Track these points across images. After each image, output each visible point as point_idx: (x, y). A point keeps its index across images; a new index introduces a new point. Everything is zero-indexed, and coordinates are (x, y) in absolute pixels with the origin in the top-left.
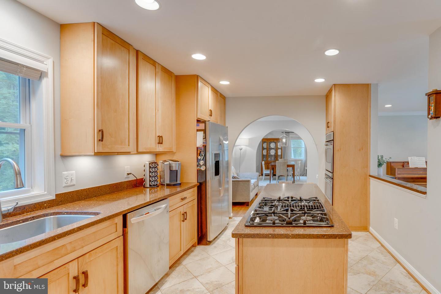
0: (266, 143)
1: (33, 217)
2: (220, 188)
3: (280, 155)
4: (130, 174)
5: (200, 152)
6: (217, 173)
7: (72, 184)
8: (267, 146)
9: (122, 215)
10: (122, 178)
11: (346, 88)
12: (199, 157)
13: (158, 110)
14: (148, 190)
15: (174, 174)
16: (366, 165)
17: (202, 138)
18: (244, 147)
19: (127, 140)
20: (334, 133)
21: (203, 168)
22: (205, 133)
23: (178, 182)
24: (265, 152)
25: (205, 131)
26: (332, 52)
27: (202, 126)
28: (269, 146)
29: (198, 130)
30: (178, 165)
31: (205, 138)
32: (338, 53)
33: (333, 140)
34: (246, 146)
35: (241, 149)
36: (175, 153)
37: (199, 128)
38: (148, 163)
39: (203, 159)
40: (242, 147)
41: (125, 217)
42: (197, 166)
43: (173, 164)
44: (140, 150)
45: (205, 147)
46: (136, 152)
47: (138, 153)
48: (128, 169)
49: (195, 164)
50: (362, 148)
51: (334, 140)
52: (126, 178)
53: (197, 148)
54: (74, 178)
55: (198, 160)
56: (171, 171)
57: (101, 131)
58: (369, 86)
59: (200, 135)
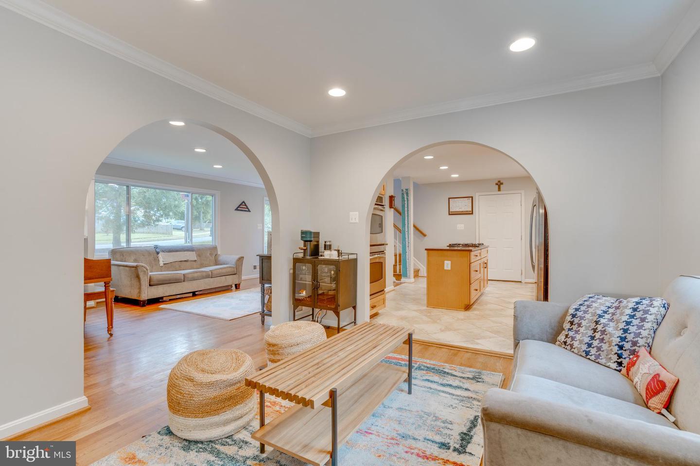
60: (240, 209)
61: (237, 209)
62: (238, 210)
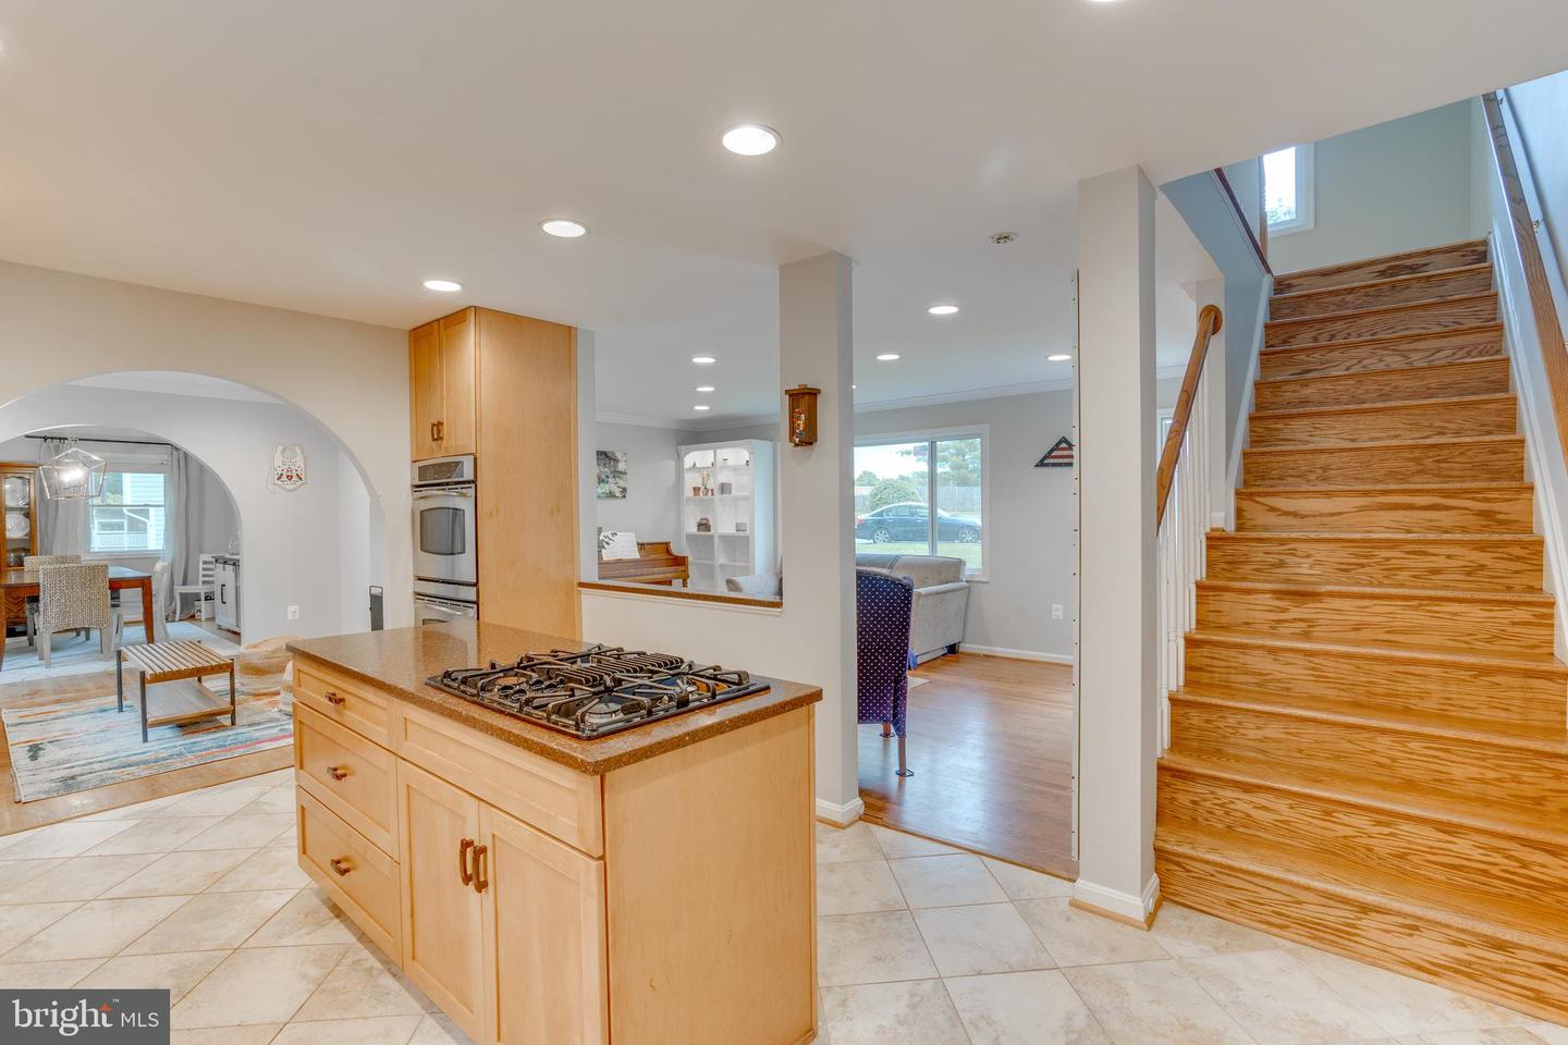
11: (512, 326)
16: (571, 558)
20: (475, 459)
26: (563, 229)
32: (582, 236)
33: (474, 482)
50: (558, 508)
51: (478, 483)
58: (572, 333)
60: (1052, 461)
61: (1041, 464)
62: (1047, 465)
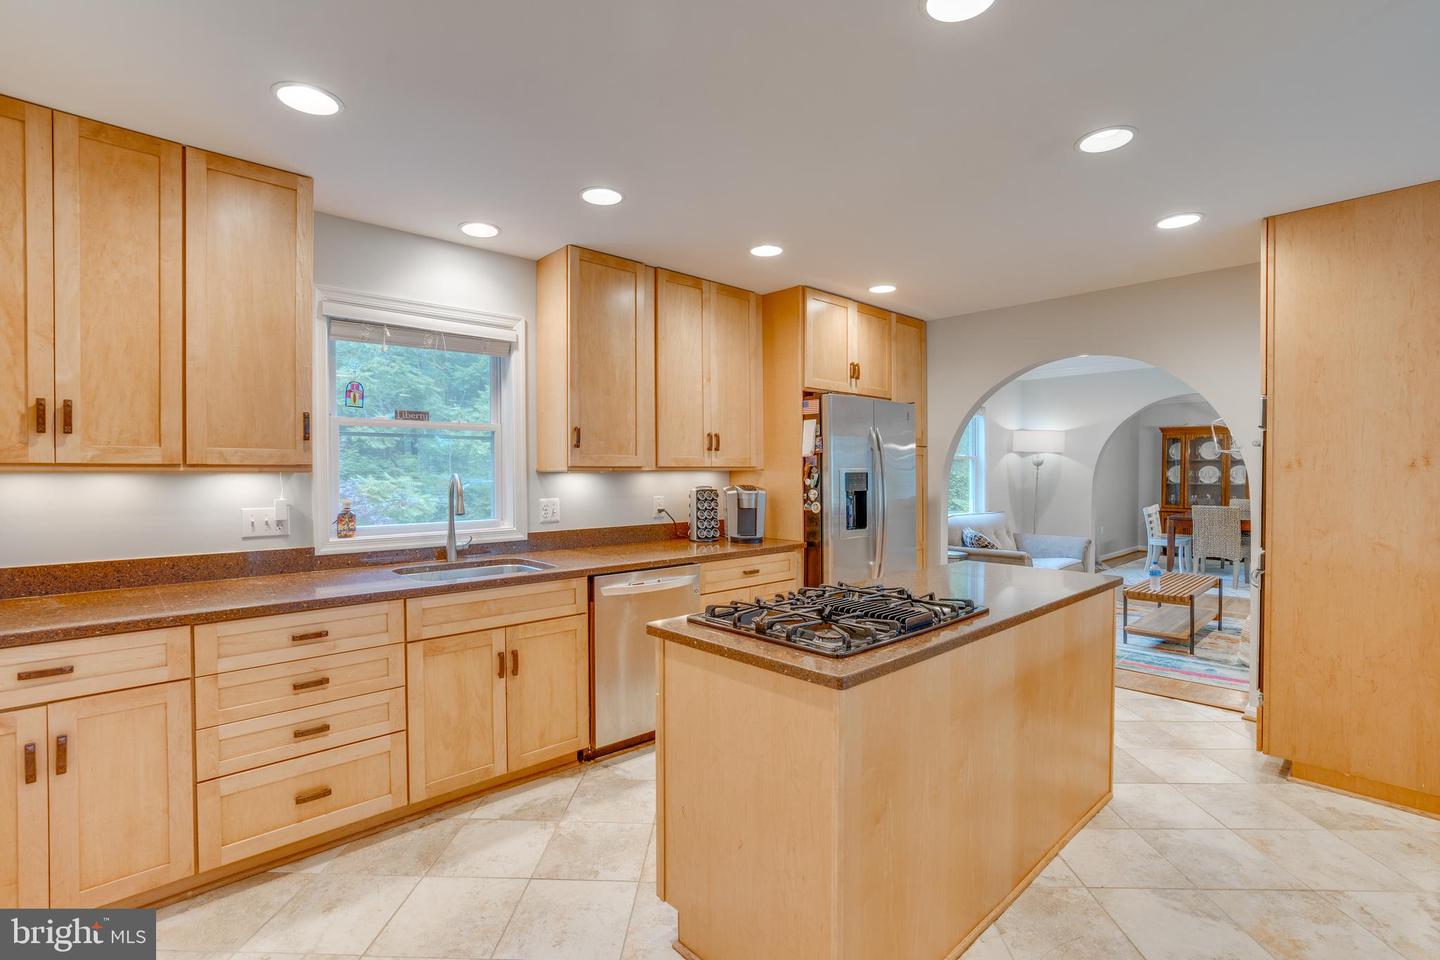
0: (1179, 444)
1: (490, 561)
2: (871, 563)
3: (1242, 485)
4: (663, 510)
5: (811, 468)
6: (860, 520)
7: (554, 519)
8: (1183, 454)
9: (586, 578)
10: (648, 519)
12: (808, 482)
13: (709, 380)
14: (695, 545)
15: (746, 515)
17: (813, 435)
18: (1049, 458)
19: (632, 443)
20: (1265, 401)
21: (815, 508)
22: (820, 423)
23: (758, 536)
24: (1174, 474)
25: (819, 418)
27: (813, 406)
28: (1195, 454)
29: (805, 417)
30: (754, 497)
31: (820, 435)
34: (1059, 454)
35: (1038, 464)
36: (762, 470)
37: (808, 411)
38: (695, 490)
39: (816, 486)
40: (1042, 457)
41: (591, 580)
42: (805, 501)
43: (745, 494)
44: (661, 464)
45: (820, 456)
46: (654, 468)
47: (661, 469)
48: (660, 501)
49: (800, 495)
51: (1269, 429)
52: (655, 518)
53: (804, 458)
54: (557, 510)
55: (806, 489)
56: (741, 510)
57: (577, 431)
59: (810, 426)
